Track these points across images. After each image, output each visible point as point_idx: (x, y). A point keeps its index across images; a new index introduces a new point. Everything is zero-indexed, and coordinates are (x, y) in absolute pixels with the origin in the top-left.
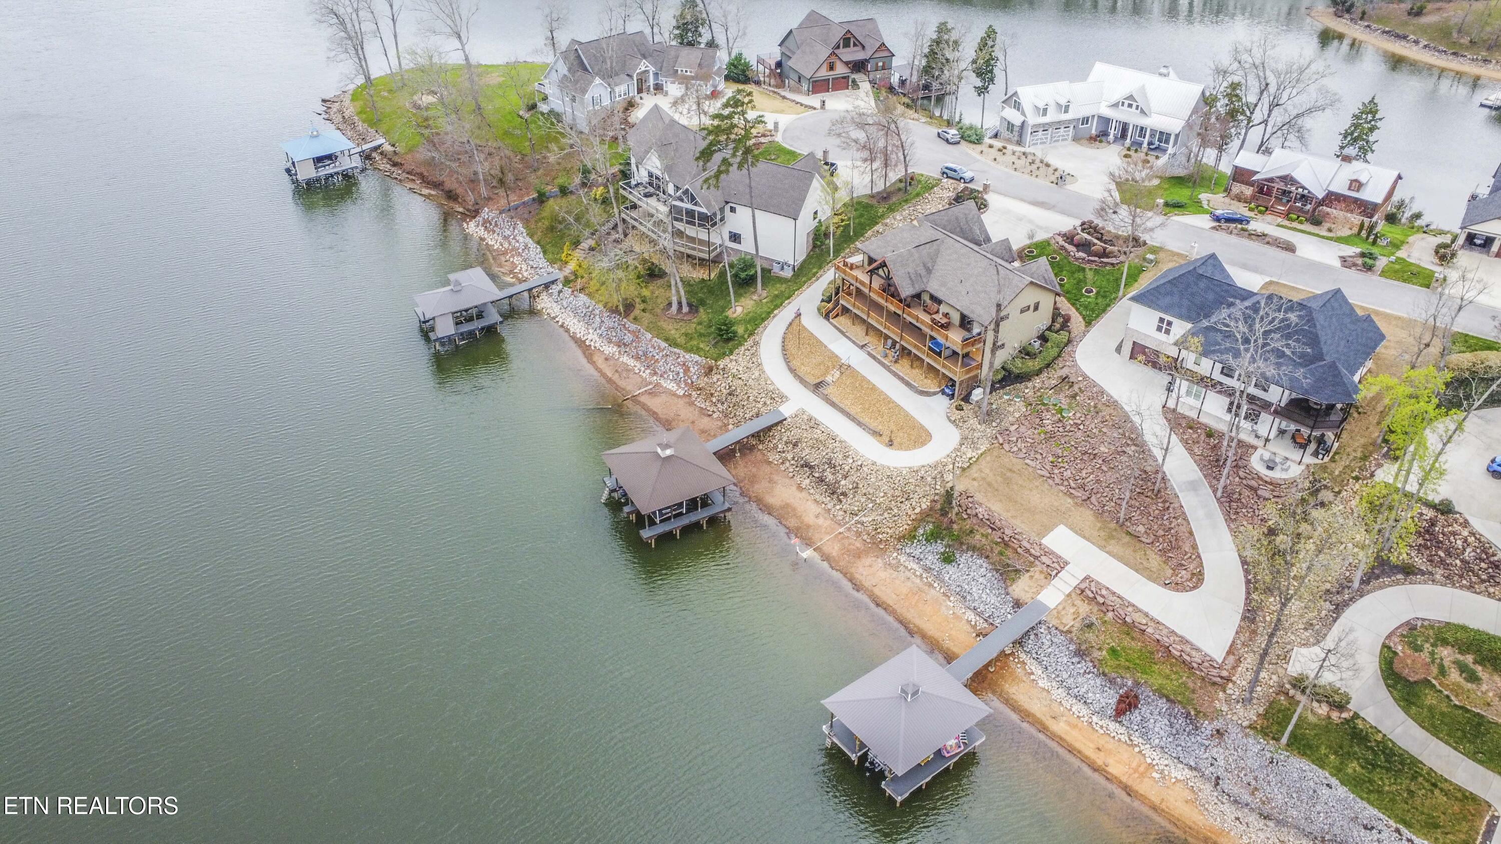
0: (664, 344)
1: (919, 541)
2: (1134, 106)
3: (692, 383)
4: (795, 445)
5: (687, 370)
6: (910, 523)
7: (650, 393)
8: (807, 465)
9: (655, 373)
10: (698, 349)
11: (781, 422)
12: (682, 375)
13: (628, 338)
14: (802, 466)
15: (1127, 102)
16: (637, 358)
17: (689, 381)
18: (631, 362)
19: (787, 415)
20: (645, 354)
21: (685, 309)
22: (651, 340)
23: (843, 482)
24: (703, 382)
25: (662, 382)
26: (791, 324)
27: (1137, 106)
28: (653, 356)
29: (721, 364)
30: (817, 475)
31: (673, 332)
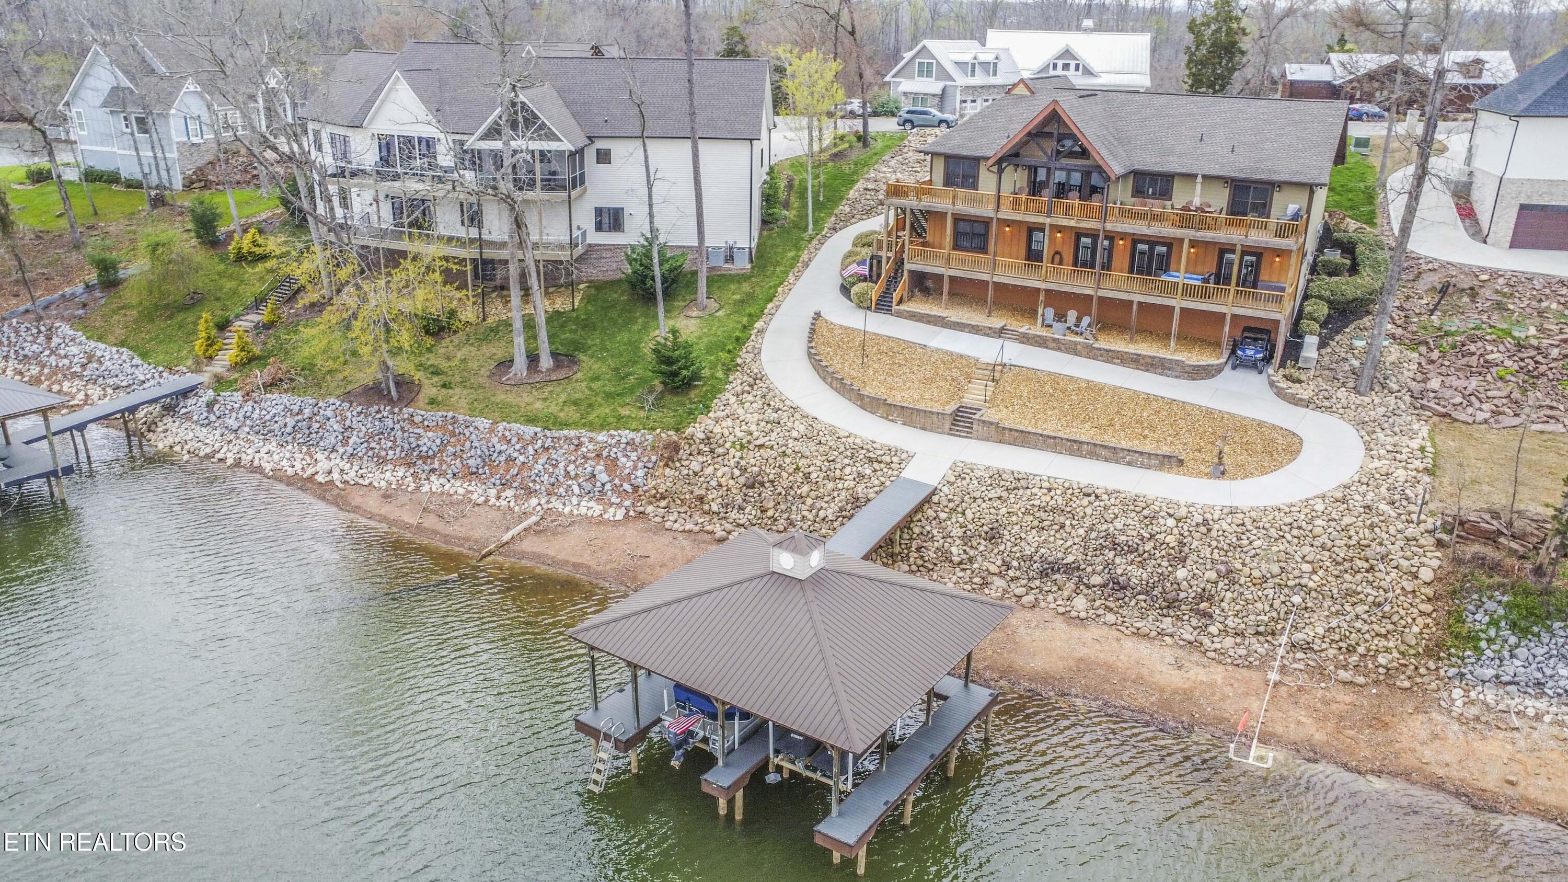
0: (529, 431)
1: (1490, 641)
2: (1072, 67)
3: (636, 488)
4: (993, 536)
5: (612, 465)
6: (1428, 608)
7: (537, 531)
8: (1049, 570)
9: (530, 492)
10: (620, 418)
11: (927, 500)
12: (604, 477)
13: (429, 440)
14: (1043, 574)
15: (1060, 63)
16: (471, 474)
17: (627, 486)
18: (458, 488)
19: (934, 483)
20: (487, 460)
21: (546, 362)
22: (491, 430)
23: (1181, 573)
24: (666, 478)
25: (556, 504)
26: (813, 331)
27: (1077, 66)
28: (510, 460)
29: (696, 430)
30: (1097, 580)
31: (538, 405)
